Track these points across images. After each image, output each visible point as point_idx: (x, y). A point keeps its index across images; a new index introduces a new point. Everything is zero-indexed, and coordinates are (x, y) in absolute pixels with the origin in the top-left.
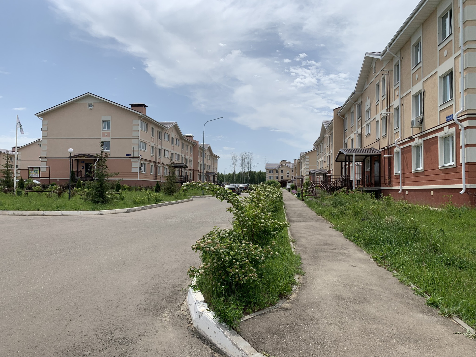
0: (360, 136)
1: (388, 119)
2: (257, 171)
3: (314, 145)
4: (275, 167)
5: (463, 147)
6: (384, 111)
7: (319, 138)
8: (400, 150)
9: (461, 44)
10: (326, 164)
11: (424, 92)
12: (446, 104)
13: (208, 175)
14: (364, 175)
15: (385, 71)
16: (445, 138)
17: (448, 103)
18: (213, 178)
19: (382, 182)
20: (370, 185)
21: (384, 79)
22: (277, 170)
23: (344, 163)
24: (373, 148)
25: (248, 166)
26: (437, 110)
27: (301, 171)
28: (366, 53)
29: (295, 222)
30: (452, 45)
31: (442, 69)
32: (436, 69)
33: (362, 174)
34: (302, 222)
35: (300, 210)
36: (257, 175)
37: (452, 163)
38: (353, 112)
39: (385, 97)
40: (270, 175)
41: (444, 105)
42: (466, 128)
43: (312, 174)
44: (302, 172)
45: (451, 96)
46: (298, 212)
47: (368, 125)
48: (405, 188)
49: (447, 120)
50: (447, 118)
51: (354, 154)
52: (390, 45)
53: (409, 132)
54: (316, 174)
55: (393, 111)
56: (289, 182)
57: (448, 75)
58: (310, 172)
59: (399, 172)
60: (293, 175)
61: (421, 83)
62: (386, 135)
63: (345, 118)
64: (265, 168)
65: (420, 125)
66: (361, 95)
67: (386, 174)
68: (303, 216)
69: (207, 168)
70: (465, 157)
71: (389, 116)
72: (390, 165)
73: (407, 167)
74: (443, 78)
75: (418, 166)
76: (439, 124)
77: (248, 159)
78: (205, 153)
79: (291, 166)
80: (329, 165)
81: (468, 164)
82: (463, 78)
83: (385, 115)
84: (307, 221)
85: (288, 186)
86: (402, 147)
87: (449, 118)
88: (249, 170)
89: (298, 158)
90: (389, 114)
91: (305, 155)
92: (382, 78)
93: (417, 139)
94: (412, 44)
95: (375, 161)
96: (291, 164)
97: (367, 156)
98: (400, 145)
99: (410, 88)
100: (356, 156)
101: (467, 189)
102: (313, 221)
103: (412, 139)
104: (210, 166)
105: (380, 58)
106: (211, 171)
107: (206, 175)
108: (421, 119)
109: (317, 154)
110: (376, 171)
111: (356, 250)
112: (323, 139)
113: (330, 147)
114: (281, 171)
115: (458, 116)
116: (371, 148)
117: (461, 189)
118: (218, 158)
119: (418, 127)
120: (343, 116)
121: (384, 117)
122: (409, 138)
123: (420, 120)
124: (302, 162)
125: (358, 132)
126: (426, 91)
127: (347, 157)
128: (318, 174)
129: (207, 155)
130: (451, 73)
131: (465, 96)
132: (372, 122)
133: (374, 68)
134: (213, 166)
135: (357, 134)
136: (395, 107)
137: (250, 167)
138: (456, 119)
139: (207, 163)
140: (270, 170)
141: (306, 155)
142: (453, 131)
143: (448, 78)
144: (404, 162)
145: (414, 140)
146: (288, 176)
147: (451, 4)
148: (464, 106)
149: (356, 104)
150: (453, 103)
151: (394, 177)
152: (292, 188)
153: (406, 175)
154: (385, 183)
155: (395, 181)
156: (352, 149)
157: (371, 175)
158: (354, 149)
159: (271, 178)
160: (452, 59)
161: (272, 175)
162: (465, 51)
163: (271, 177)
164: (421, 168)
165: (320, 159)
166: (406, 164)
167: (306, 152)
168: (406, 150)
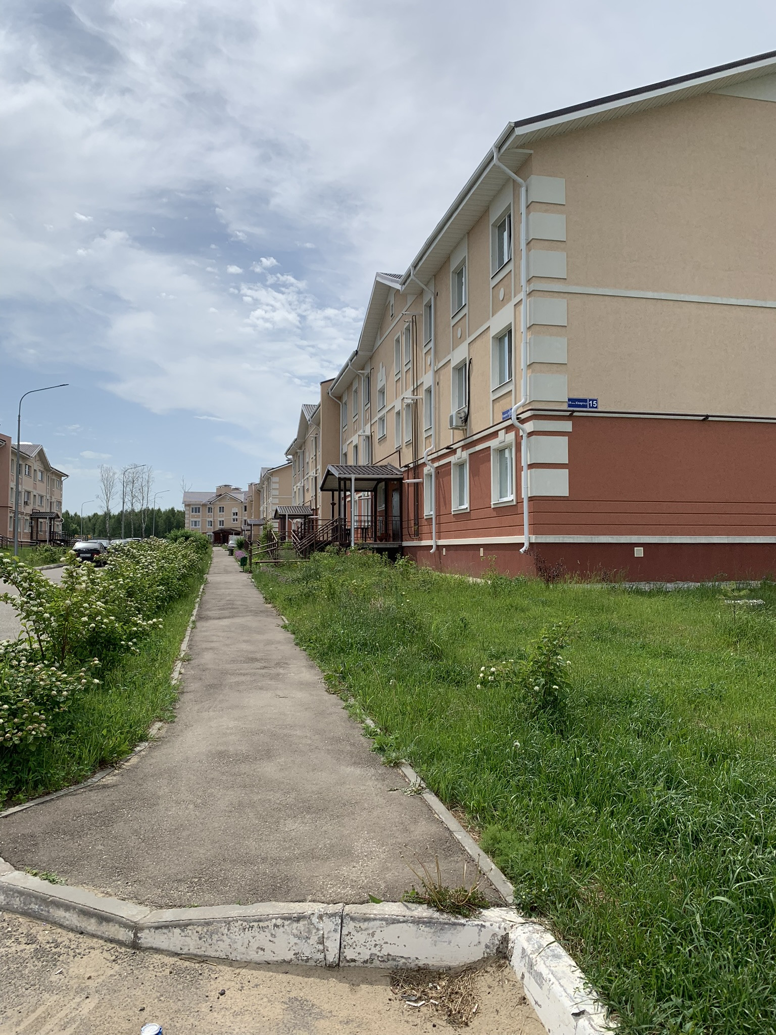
0: (369, 438)
1: (414, 408)
2: (163, 510)
3: (287, 454)
4: (204, 500)
5: (525, 468)
6: (408, 394)
7: (296, 440)
8: (433, 471)
9: (523, 282)
10: (310, 496)
11: (470, 362)
12: (503, 388)
13: (38, 518)
14: (376, 518)
15: (408, 314)
16: (501, 451)
17: (506, 385)
18: (50, 526)
19: (405, 531)
20: (385, 537)
21: (408, 329)
22: (210, 506)
23: (336, 493)
24: (390, 465)
25: (141, 498)
26: (489, 398)
27: (261, 509)
28: (378, 275)
29: (211, 619)
30: (511, 279)
31: (497, 324)
32: (488, 322)
33: (372, 516)
34: (225, 618)
35: (236, 593)
36: (164, 517)
37: (510, 497)
38: (356, 391)
39: (410, 365)
40: (193, 516)
41: (500, 388)
42: (530, 434)
43: (280, 515)
44: (263, 511)
45: (510, 376)
46: (228, 598)
47: (382, 419)
48: (442, 542)
49: (503, 418)
50: (504, 413)
51: (353, 477)
52: (415, 266)
53: (449, 437)
54: (288, 515)
55: (422, 395)
56: (238, 534)
57: (505, 335)
58: (276, 510)
59: (432, 513)
60: (246, 518)
61: (465, 345)
62: (411, 441)
63: (344, 402)
64: (182, 501)
65: (464, 424)
66: (371, 358)
67: (412, 516)
68: (234, 606)
69: (34, 502)
70: (529, 486)
71: (416, 403)
72: (418, 502)
73: (445, 504)
74: (499, 339)
75: (461, 503)
76: (491, 425)
77: (140, 480)
78: (29, 466)
79: (242, 497)
80: (314, 497)
81: (533, 499)
82: (527, 343)
83: (410, 401)
84: (236, 617)
85: (232, 541)
86: (436, 465)
87: (506, 416)
88: (144, 507)
89: (257, 481)
90: (417, 400)
91: (269, 475)
92: (405, 327)
93: (459, 451)
94: (452, 269)
95: (393, 491)
96: (241, 493)
97: (379, 480)
98: (433, 460)
99: (449, 354)
100: (356, 479)
101: (531, 544)
102: (249, 616)
103: (452, 451)
104: (42, 497)
105: (400, 289)
106: (45, 509)
107: (31, 519)
108: (465, 413)
109: (293, 474)
110: (396, 511)
111: (303, 666)
112: (304, 443)
113: (316, 459)
114: (220, 508)
115: (518, 412)
116: (386, 464)
117: (523, 544)
118: (63, 478)
119: (461, 428)
120: (340, 398)
121: (408, 405)
122: (448, 448)
123: (463, 415)
124: (265, 489)
125: (366, 431)
126: (473, 362)
127: (342, 482)
128: (293, 517)
129: (35, 470)
130: (510, 332)
131: (528, 376)
132: (389, 414)
133: (392, 306)
134: (51, 497)
135: (363, 435)
136: (425, 387)
137: (145, 499)
138: (514, 417)
139: (35, 488)
140: (194, 507)
141: (272, 474)
142: (512, 440)
143: (506, 339)
144: (439, 492)
145: (454, 452)
146: (234, 519)
147: (510, 205)
148: (527, 395)
149: (361, 375)
150: (511, 387)
151: (424, 522)
152: (238, 546)
153: (443, 519)
154: (410, 535)
155: (425, 529)
156: (355, 467)
157: (386, 518)
158: (359, 467)
159: (195, 525)
160: (510, 307)
161: (198, 517)
162: (530, 293)
163: (196, 522)
164: (466, 505)
165: (298, 484)
166: (442, 499)
167: (273, 469)
168: (442, 470)
